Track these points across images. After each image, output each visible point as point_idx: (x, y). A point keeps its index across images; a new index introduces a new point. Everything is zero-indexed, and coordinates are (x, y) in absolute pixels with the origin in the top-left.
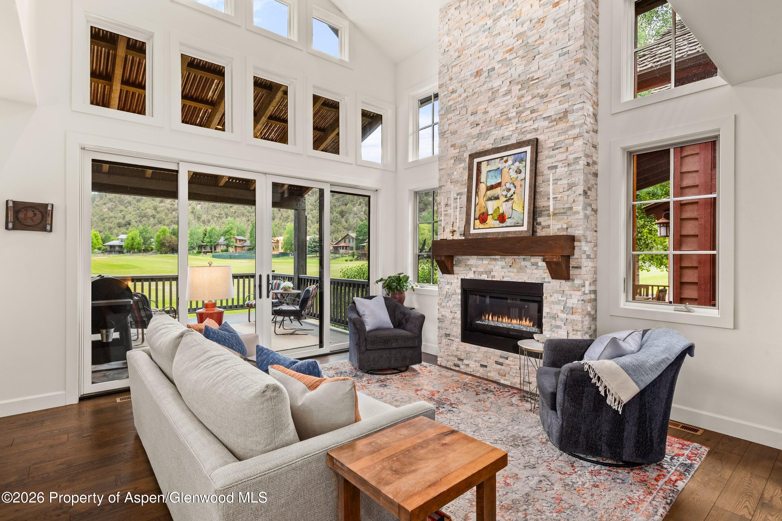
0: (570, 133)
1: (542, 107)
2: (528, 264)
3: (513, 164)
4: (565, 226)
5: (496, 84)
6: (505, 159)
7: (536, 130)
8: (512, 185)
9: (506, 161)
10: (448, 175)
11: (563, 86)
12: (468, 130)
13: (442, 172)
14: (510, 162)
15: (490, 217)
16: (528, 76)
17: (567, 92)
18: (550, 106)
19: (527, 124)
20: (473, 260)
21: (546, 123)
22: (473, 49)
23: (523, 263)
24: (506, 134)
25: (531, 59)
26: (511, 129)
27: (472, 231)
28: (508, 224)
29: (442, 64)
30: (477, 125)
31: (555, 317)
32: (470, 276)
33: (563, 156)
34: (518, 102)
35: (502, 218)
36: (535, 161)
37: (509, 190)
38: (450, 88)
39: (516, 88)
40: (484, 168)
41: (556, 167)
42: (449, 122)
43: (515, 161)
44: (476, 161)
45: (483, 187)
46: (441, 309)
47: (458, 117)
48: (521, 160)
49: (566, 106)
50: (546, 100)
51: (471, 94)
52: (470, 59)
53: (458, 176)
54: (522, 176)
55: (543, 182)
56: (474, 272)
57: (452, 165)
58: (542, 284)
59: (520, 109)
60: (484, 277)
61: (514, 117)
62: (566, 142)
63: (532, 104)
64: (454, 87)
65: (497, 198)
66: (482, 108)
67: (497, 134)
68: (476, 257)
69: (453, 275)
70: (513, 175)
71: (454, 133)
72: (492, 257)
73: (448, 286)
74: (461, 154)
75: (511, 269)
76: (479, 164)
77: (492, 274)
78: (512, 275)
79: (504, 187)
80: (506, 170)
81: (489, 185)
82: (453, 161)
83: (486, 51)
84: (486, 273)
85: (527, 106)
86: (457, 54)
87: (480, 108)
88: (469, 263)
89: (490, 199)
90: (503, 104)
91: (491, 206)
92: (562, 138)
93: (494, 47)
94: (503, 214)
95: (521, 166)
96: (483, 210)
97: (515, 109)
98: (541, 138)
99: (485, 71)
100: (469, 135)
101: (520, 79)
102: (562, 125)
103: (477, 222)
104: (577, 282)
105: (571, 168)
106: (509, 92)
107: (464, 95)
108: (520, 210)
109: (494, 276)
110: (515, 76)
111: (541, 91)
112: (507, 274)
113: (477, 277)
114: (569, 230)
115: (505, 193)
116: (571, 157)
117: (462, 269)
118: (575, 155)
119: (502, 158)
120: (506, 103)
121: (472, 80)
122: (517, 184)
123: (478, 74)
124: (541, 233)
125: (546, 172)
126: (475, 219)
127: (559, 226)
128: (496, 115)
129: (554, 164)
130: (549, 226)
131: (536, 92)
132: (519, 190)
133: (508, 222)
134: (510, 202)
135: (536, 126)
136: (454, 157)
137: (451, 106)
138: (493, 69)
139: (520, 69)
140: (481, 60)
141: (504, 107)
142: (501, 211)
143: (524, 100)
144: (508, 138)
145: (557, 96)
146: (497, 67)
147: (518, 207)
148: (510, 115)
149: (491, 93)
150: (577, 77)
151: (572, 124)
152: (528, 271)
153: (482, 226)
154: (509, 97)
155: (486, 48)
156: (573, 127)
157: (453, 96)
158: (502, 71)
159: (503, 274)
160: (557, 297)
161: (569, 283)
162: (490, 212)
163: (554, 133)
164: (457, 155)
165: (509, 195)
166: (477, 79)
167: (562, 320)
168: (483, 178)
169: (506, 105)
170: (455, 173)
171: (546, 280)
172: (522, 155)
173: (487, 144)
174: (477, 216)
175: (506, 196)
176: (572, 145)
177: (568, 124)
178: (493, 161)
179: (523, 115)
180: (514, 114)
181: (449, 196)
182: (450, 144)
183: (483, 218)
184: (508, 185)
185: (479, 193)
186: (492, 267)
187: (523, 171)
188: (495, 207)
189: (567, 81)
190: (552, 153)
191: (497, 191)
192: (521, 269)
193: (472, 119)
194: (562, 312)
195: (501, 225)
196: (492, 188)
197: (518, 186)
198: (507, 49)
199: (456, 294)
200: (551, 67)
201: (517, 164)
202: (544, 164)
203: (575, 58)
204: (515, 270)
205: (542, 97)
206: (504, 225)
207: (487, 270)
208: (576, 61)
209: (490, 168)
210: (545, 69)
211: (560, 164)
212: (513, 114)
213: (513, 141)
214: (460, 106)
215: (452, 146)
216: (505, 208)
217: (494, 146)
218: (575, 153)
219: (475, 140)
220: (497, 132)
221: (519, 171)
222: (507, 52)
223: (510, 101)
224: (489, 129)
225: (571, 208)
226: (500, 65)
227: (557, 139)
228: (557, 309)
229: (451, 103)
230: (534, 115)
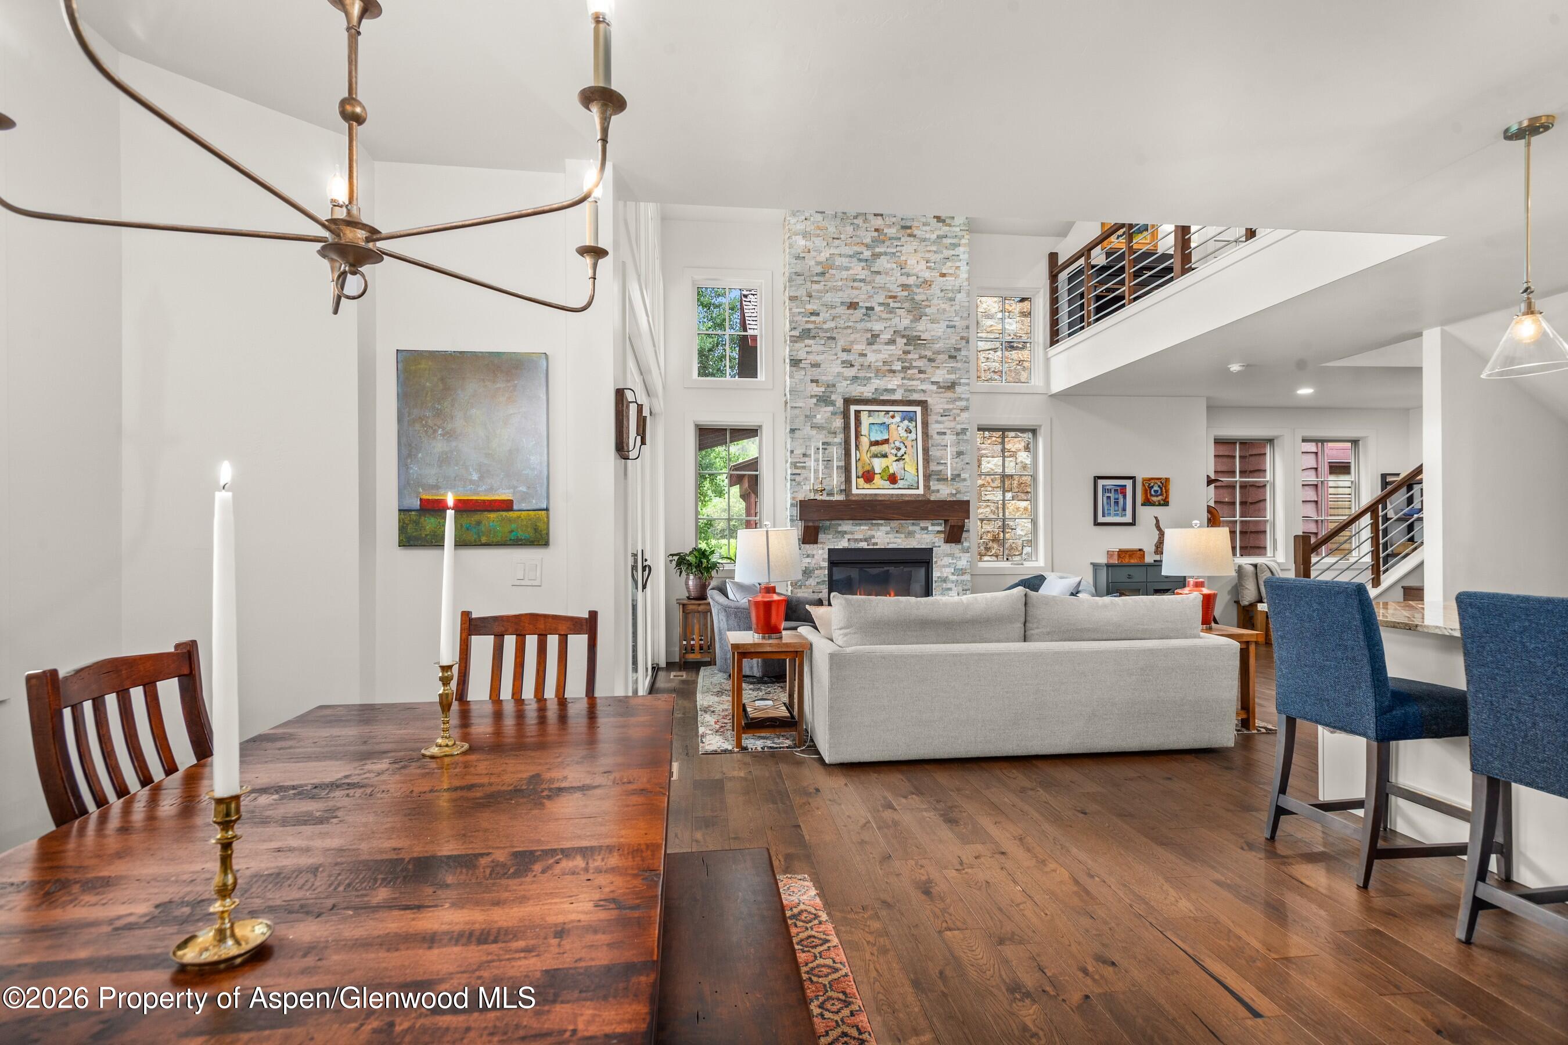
0: (957, 403)
1: (929, 370)
2: (917, 528)
3: (901, 422)
4: (954, 492)
5: (877, 327)
6: (891, 413)
7: (924, 391)
8: (902, 445)
9: (893, 417)
10: (806, 416)
11: (951, 357)
12: (836, 368)
13: (797, 411)
14: (898, 419)
15: (877, 477)
16: (915, 334)
17: (953, 364)
18: (938, 371)
19: (914, 383)
20: (846, 526)
21: (934, 387)
22: (844, 274)
23: (911, 528)
24: (890, 387)
25: (918, 317)
26: (896, 383)
27: (855, 491)
28: (900, 486)
29: (794, 270)
30: (852, 366)
31: (945, 580)
32: (843, 544)
33: (952, 424)
34: (903, 356)
35: (893, 479)
36: (925, 424)
37: (899, 449)
38: (810, 307)
39: (901, 342)
40: (865, 418)
41: (944, 434)
42: (808, 349)
43: (903, 419)
44: (853, 408)
45: (865, 441)
46: (796, 591)
47: (822, 348)
48: (911, 420)
49: (953, 377)
50: (933, 364)
51: (843, 326)
52: (840, 283)
53: (823, 421)
54: (913, 436)
55: (932, 446)
56: (849, 540)
57: (813, 406)
58: (931, 550)
59: (907, 364)
60: (864, 545)
61: (899, 371)
62: (955, 411)
63: (920, 363)
64: (815, 308)
65: (885, 456)
66: (858, 347)
67: (877, 383)
68: (851, 522)
69: (815, 546)
70: (904, 434)
71: (816, 365)
72: (874, 522)
73: (808, 560)
74: (827, 394)
75: (897, 535)
76: (857, 413)
77: (873, 541)
78: (899, 541)
79: (893, 445)
80: (893, 427)
81: (873, 439)
82: (814, 400)
83: (862, 284)
84: (866, 540)
85: (914, 364)
86: (819, 269)
87: (855, 347)
88: (840, 529)
89: (876, 456)
90: (885, 352)
91: (878, 465)
92: (951, 406)
93: (873, 285)
94: (894, 474)
95: (912, 425)
96: (867, 468)
97: (900, 363)
98: (930, 400)
99: (862, 307)
100: (839, 374)
101: (907, 333)
102: (949, 394)
103: (861, 481)
104: (966, 544)
105: (960, 437)
106: (892, 342)
107: (832, 325)
108: (914, 472)
109: (876, 544)
110: (901, 327)
111: (929, 354)
112: (892, 540)
113: (854, 545)
114: (958, 496)
115: (894, 451)
116: (959, 427)
117: (830, 536)
118: (963, 426)
119: (887, 412)
120: (889, 352)
121: (841, 310)
122: (908, 443)
123: (853, 306)
124: (933, 497)
125: (936, 436)
126: (858, 477)
127: (948, 491)
128: (877, 361)
129: (943, 431)
130: (938, 491)
131: (924, 353)
132: (909, 450)
133: (901, 484)
134: (902, 462)
135: (924, 387)
136: (816, 396)
137: (809, 330)
138: (872, 309)
139: (906, 322)
140: (856, 292)
141: (887, 356)
142: (891, 471)
143: (910, 356)
144: (893, 391)
145: (944, 365)
146: (878, 309)
147: (911, 469)
148: (894, 368)
149: (869, 336)
150: (963, 353)
151: (959, 396)
152: (917, 536)
153: (867, 486)
154: (893, 347)
155: (861, 281)
156: (960, 399)
157: (813, 318)
158: (884, 316)
159: (888, 540)
160: (947, 560)
161: (959, 546)
162: (877, 470)
163: (942, 400)
164: (821, 394)
165: (900, 454)
166: (851, 311)
167: (953, 582)
168: (864, 429)
169: (890, 355)
170: (818, 416)
171: (936, 545)
172: (912, 414)
173: (867, 392)
174: (860, 474)
175: (896, 455)
176: (959, 415)
177: (956, 395)
178: (877, 413)
179: (909, 372)
180: (899, 368)
181: (808, 444)
182: (809, 378)
183: (868, 476)
184: (897, 444)
185: (860, 447)
186: (873, 533)
187: (913, 430)
188: (884, 466)
189: (954, 353)
190: (940, 419)
191: (885, 448)
192: (910, 534)
193: (845, 356)
194: (953, 574)
195: (892, 486)
196: (877, 443)
197: (909, 447)
198: (890, 294)
199: (821, 568)
200: (940, 334)
201: (906, 422)
202: (934, 428)
203: (961, 335)
204: (903, 536)
205: (930, 360)
206: (896, 486)
207: (867, 536)
208: (962, 338)
209: (872, 420)
210: (933, 333)
211: (948, 432)
212: (897, 366)
213: (898, 396)
214: (824, 334)
215: (812, 381)
216: (894, 468)
217: (874, 396)
218: (963, 423)
219: (849, 382)
220: (878, 381)
221: (908, 431)
222: (891, 297)
223: (895, 352)
224: (868, 375)
225: (959, 475)
226: (882, 308)
227: (946, 407)
228: (947, 572)
229: (811, 326)
230: (922, 376)
